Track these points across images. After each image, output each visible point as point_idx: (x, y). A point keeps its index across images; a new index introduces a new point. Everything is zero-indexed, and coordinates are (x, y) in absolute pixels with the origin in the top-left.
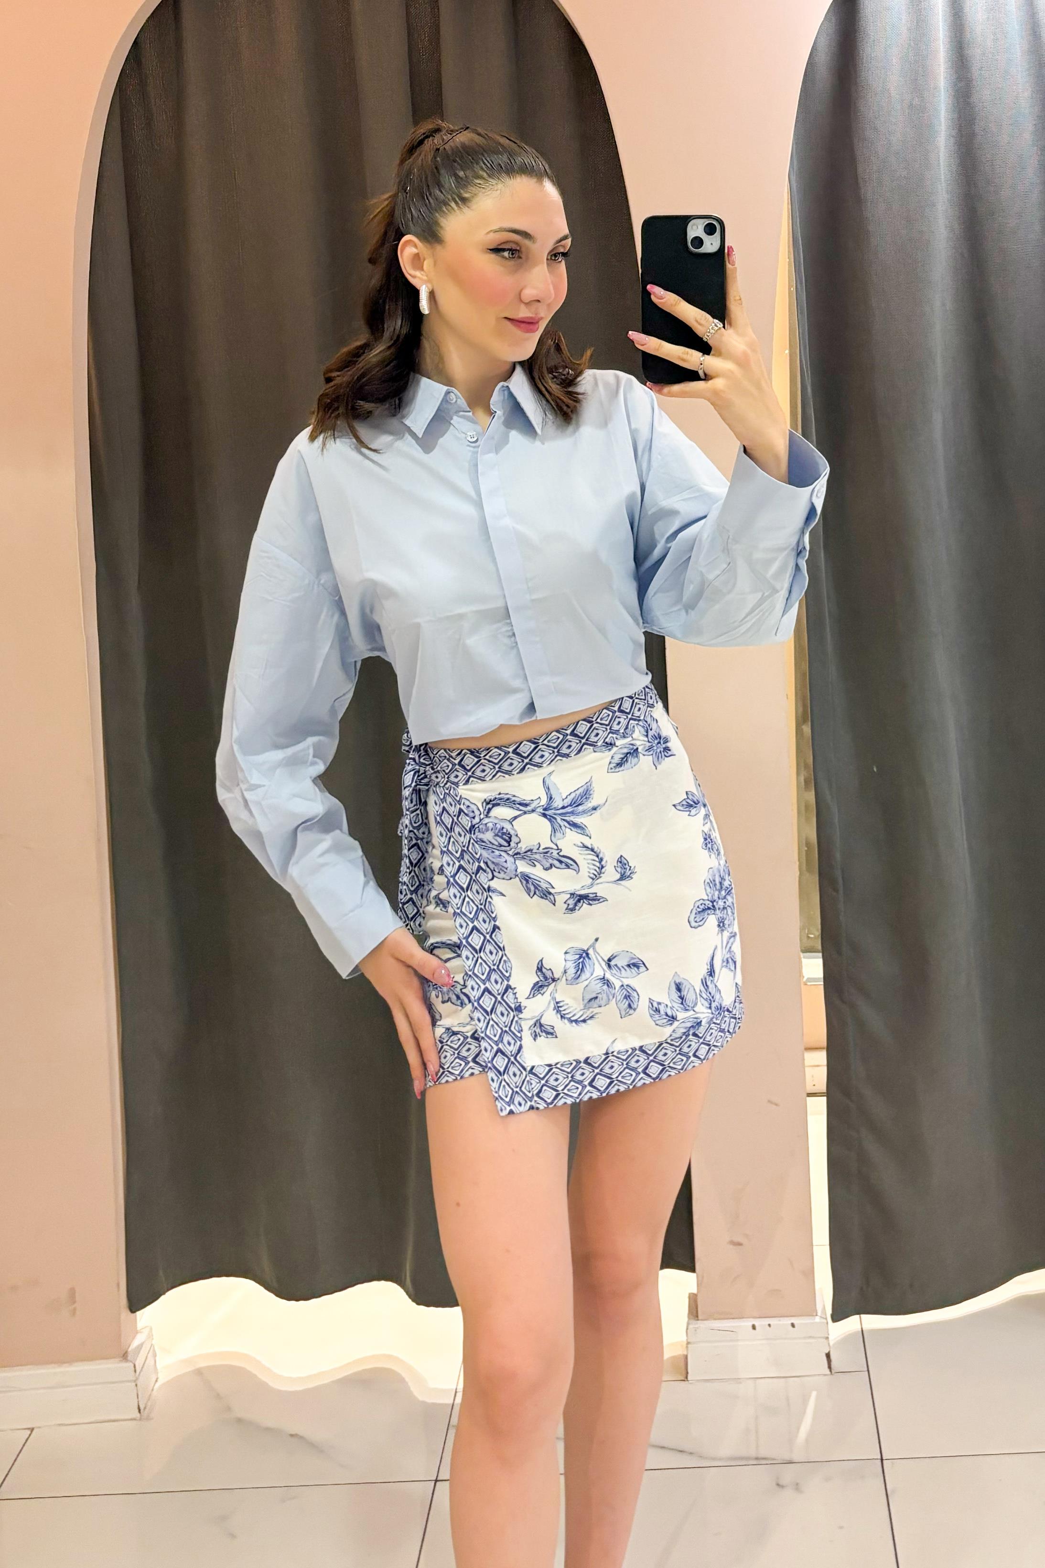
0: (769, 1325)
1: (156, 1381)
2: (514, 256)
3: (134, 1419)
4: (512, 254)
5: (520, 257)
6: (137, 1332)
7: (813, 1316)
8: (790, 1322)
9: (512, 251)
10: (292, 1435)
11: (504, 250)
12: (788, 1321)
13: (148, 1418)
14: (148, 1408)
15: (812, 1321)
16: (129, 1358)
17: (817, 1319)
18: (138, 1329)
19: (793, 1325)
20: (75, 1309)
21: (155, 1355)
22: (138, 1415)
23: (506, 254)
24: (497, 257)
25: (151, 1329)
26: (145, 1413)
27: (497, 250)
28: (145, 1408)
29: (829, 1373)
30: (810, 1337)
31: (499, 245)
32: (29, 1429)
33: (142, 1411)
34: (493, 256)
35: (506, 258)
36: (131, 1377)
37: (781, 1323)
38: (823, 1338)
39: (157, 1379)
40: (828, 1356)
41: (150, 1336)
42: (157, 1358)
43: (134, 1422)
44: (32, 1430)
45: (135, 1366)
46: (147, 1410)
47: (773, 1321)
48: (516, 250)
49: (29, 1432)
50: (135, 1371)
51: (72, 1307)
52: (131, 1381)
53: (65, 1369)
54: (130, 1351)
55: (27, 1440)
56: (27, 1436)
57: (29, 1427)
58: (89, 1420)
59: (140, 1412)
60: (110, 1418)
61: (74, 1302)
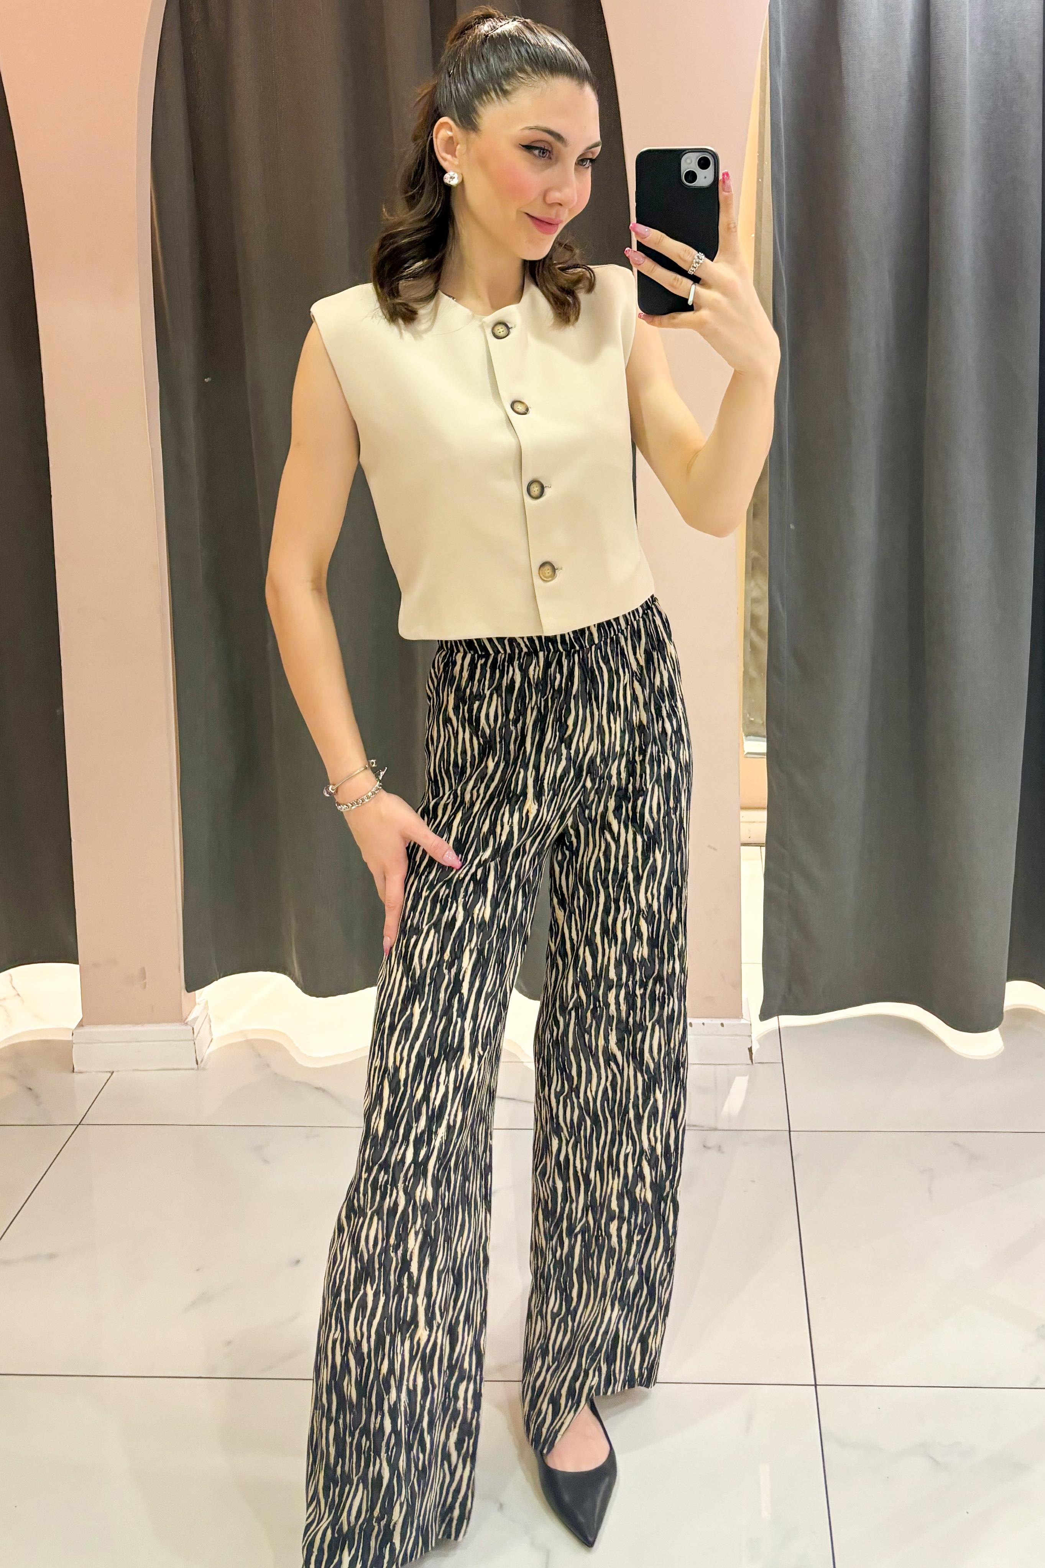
0: (703, 1024)
1: (211, 1041)
2: (545, 155)
3: (193, 1069)
4: (543, 154)
6: (195, 1004)
7: (739, 1018)
8: (720, 1022)
9: (543, 151)
10: (317, 1088)
11: (535, 148)
12: (719, 1021)
13: (204, 1069)
14: (203, 1062)
15: (738, 1022)
16: (189, 1023)
17: (743, 1021)
18: (197, 1001)
19: (722, 1025)
20: (146, 983)
21: (210, 1021)
22: (196, 1066)
23: (536, 152)
24: (528, 154)
25: (207, 1002)
26: (201, 1065)
27: (528, 148)
28: (202, 1061)
29: (750, 1062)
30: (737, 1035)
31: (530, 143)
32: (110, 1072)
33: (199, 1063)
34: (524, 153)
35: (535, 155)
36: (190, 1037)
37: (713, 1022)
38: (747, 1036)
39: (212, 1039)
40: (750, 1050)
41: (206, 1006)
42: (212, 1024)
43: (193, 1071)
44: (113, 1072)
45: (193, 1029)
46: (202, 1064)
47: (706, 1021)
48: (547, 150)
49: (110, 1074)
50: (193, 1032)
51: (145, 981)
52: (190, 1040)
53: (139, 1028)
54: (190, 1018)
55: (108, 1080)
56: (108, 1078)
57: (109, 1070)
58: (160, 1067)
59: (197, 1063)
60: (175, 1067)
61: (145, 978)
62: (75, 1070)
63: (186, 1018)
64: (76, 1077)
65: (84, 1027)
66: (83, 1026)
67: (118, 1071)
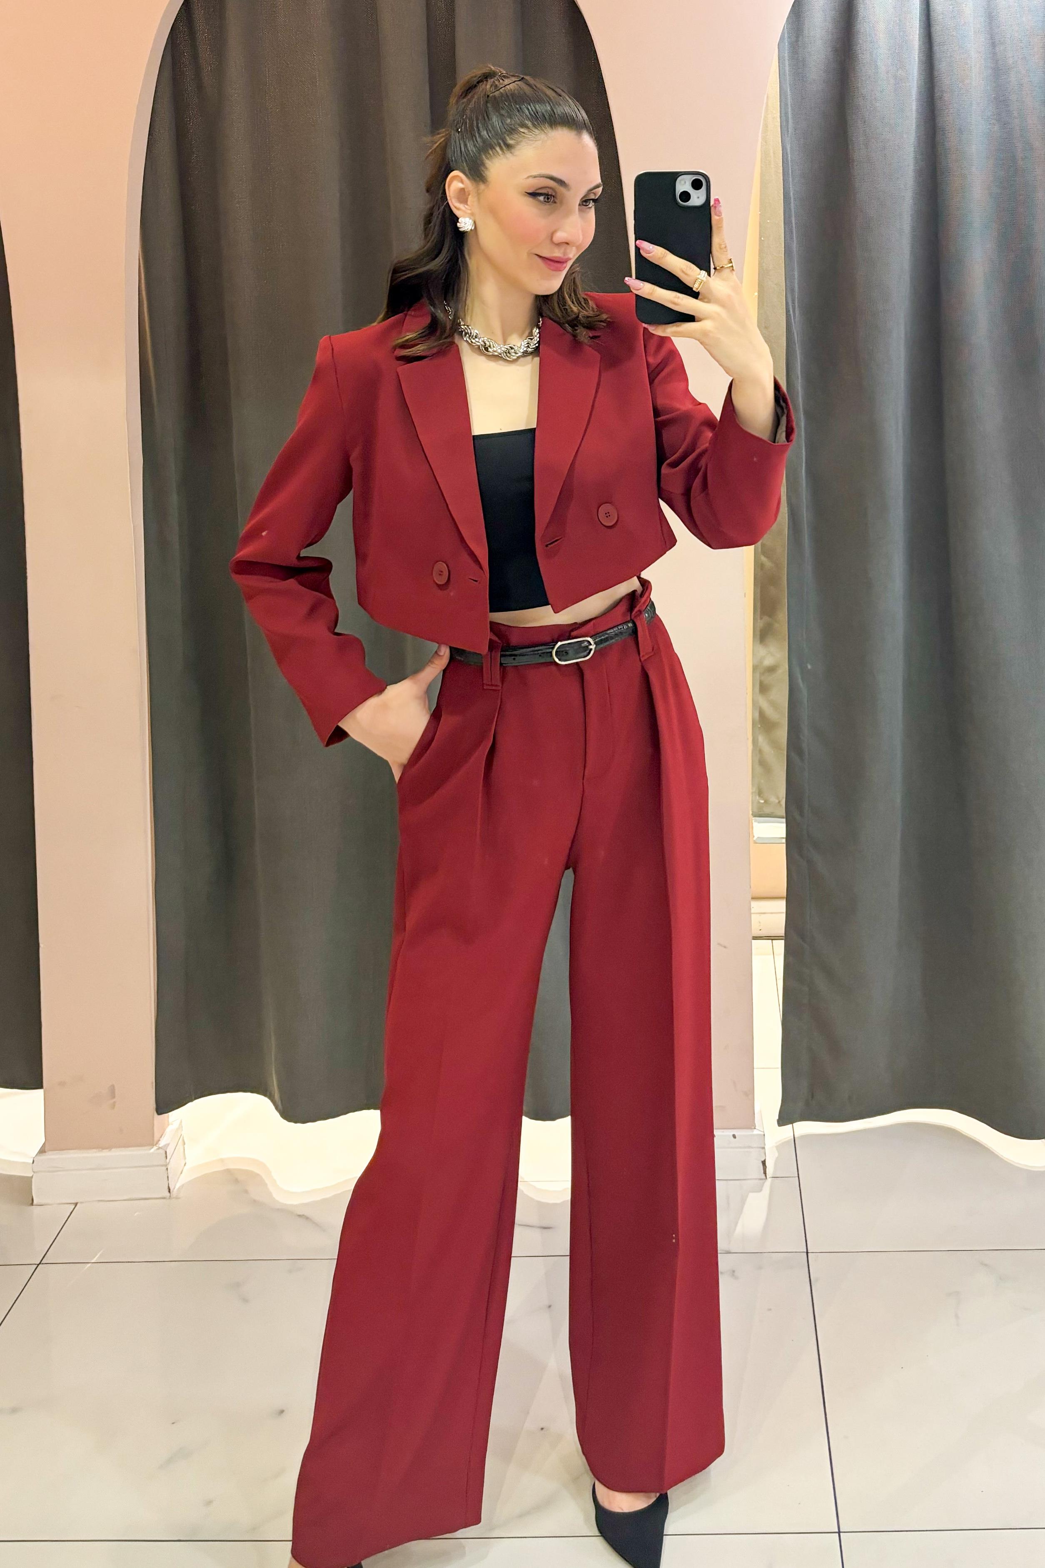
1: (185, 1165)
2: (549, 200)
4: (548, 199)
5: (555, 202)
7: (752, 1129)
9: (548, 196)
10: (299, 1216)
11: (541, 194)
12: (732, 1133)
13: (177, 1198)
14: (176, 1189)
15: (751, 1133)
16: (161, 1147)
17: (755, 1132)
18: (168, 1124)
19: (734, 1136)
20: (115, 1102)
21: (185, 1144)
22: (169, 1194)
23: (542, 198)
24: (534, 200)
25: (181, 1122)
27: (534, 195)
28: (174, 1188)
29: (765, 1177)
30: (749, 1147)
31: (536, 190)
32: (73, 1204)
33: (171, 1191)
34: (530, 200)
35: (540, 201)
36: (162, 1162)
38: (760, 1148)
39: (185, 1163)
40: (764, 1163)
41: (179, 1129)
43: (163, 1200)
44: (76, 1204)
45: (166, 1152)
46: (175, 1192)
48: (551, 196)
49: (73, 1207)
51: (112, 1101)
52: (162, 1166)
53: (105, 1153)
54: (162, 1143)
55: (71, 1213)
56: (72, 1210)
57: (73, 1202)
58: (125, 1198)
59: (169, 1192)
60: (144, 1196)
61: (114, 1097)
62: (35, 1202)
63: (159, 1140)
64: (35, 1210)
65: (47, 1154)
66: (45, 1152)
67: (81, 1203)
